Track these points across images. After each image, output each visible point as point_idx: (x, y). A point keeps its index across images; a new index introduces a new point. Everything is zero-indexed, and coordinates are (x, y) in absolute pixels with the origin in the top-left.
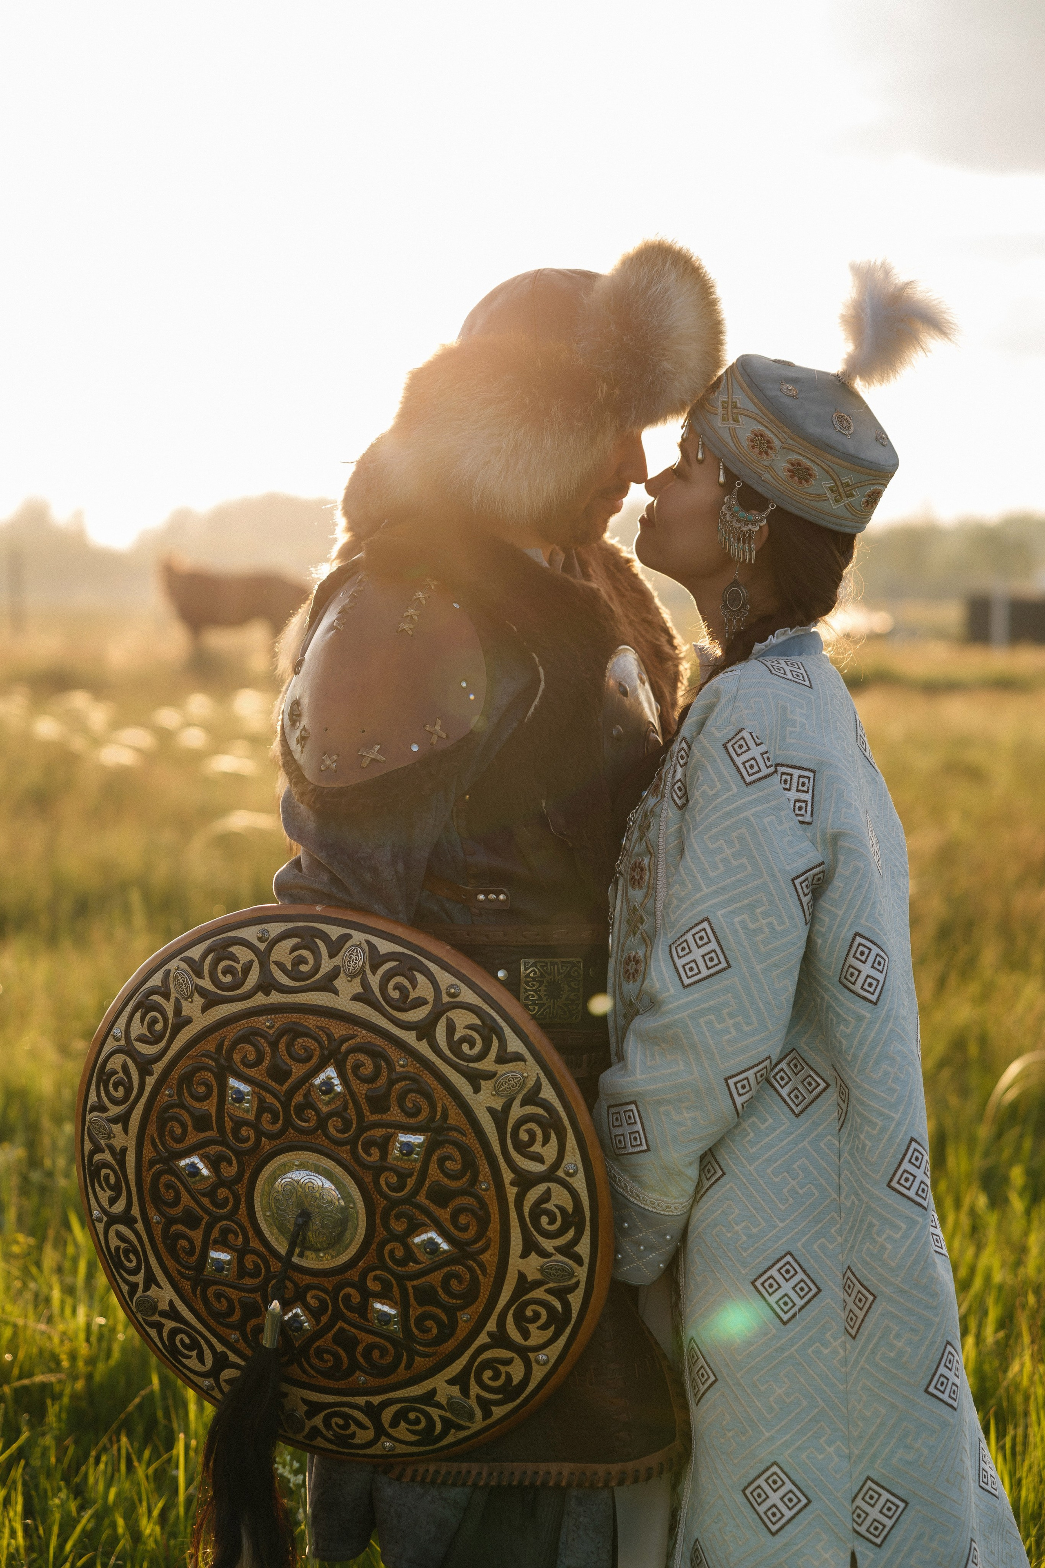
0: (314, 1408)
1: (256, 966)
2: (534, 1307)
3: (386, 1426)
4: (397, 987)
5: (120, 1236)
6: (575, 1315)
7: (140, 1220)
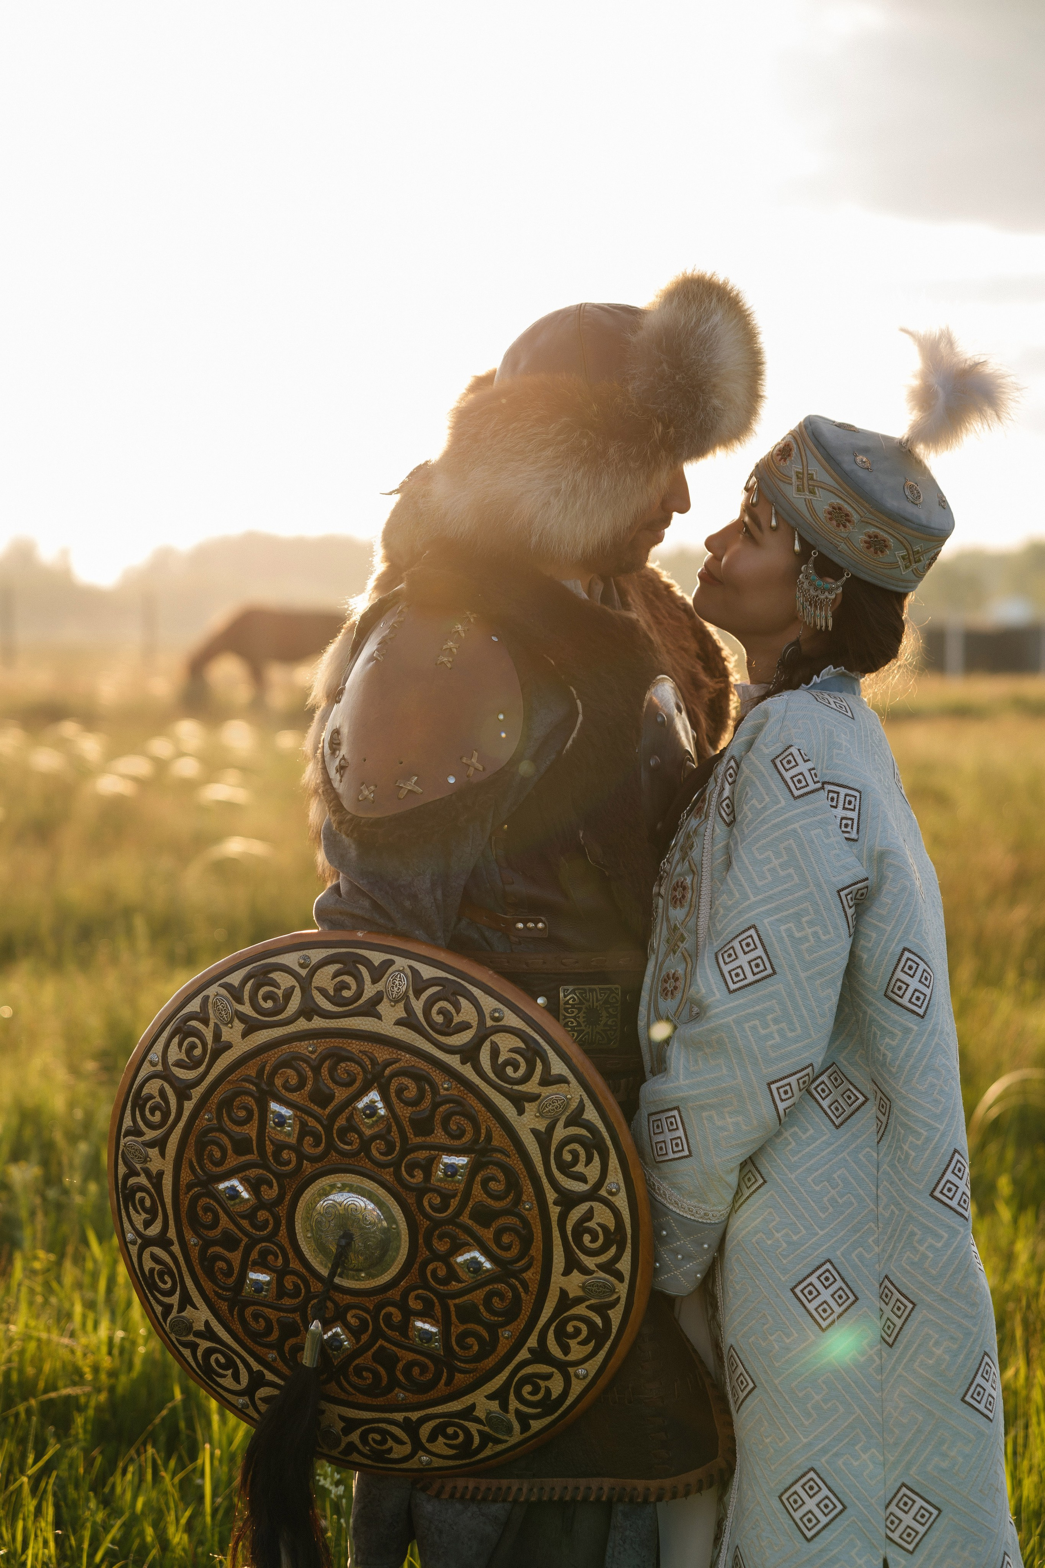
0: (351, 1425)
1: (297, 992)
2: (575, 1323)
3: (424, 1441)
4: (440, 1012)
5: (155, 1258)
6: (614, 1330)
7: (176, 1242)
